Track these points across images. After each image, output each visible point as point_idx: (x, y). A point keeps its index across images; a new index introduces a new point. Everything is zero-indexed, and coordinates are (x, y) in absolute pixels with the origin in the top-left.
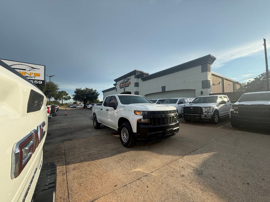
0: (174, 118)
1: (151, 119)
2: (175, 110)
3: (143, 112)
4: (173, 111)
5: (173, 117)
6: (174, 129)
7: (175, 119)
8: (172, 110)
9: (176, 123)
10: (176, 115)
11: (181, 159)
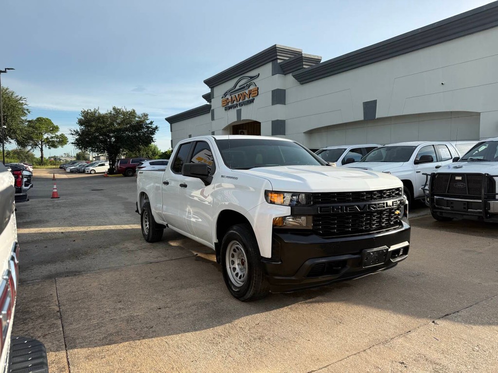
0: (393, 213)
1: (316, 218)
2: (398, 189)
3: (294, 194)
4: (393, 193)
5: (391, 211)
6: (390, 250)
7: (397, 218)
8: (387, 190)
9: (398, 228)
10: (402, 203)
11: (400, 340)
